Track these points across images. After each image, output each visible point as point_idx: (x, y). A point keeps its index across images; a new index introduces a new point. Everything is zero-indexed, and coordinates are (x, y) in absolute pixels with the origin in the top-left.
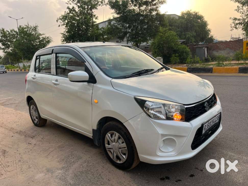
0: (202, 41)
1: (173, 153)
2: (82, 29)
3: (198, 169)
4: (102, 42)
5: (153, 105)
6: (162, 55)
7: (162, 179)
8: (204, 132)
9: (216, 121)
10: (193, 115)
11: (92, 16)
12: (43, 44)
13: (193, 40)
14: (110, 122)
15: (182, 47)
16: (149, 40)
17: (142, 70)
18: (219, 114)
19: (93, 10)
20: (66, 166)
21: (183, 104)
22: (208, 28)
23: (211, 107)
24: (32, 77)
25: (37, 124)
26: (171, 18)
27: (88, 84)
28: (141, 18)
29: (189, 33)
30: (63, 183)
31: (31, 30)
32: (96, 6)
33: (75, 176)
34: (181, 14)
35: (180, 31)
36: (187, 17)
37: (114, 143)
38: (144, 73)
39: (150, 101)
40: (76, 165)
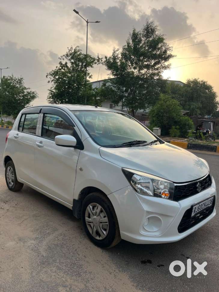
0: (209, 114)
1: (157, 234)
2: (72, 87)
3: (184, 256)
4: (94, 107)
5: (142, 179)
6: (160, 125)
7: (144, 262)
8: (193, 214)
9: (208, 205)
10: (183, 194)
11: (85, 74)
12: (27, 99)
13: (199, 112)
14: (94, 193)
15: (185, 119)
16: (148, 107)
17: (133, 140)
18: (213, 198)
19: (88, 68)
20: (40, 237)
21: (173, 182)
22: (217, 100)
23: (204, 188)
24: (15, 135)
25: (12, 188)
26: (175, 85)
27: (74, 150)
28: (140, 82)
29: (194, 104)
30: (35, 255)
31: (15, 82)
32: (91, 64)
33: (49, 248)
34: (187, 82)
35: (184, 101)
36: (193, 85)
37: (95, 217)
38: (135, 144)
39: (139, 174)
40: (51, 237)
